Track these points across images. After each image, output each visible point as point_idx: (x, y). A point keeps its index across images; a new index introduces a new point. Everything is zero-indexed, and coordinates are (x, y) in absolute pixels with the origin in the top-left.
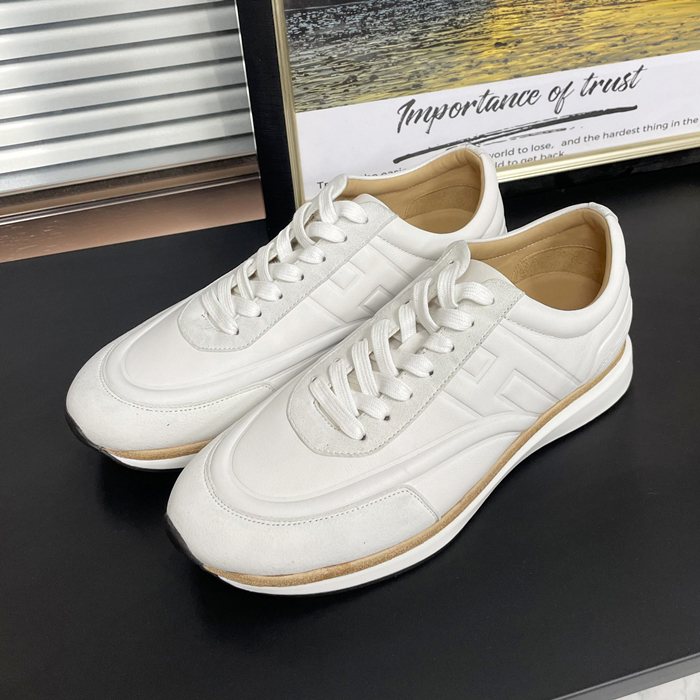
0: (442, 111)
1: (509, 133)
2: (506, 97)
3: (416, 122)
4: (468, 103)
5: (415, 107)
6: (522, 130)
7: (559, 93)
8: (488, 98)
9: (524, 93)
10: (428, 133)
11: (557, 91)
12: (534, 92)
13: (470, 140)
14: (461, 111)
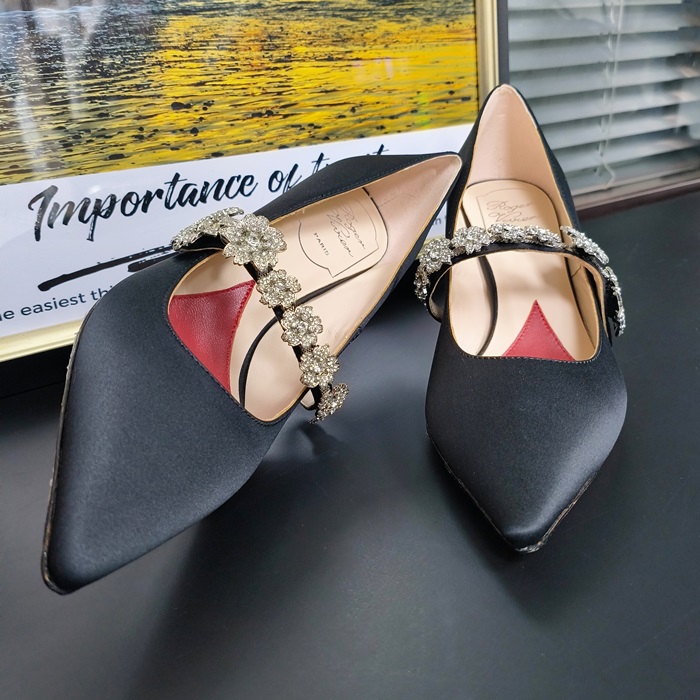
0: (107, 204)
2: (207, 184)
3: (65, 222)
4: (149, 193)
5: (60, 198)
7: (282, 179)
8: (179, 186)
9: (232, 179)
10: (92, 240)
11: (279, 176)
12: (246, 178)
13: (164, 249)
14: (141, 206)
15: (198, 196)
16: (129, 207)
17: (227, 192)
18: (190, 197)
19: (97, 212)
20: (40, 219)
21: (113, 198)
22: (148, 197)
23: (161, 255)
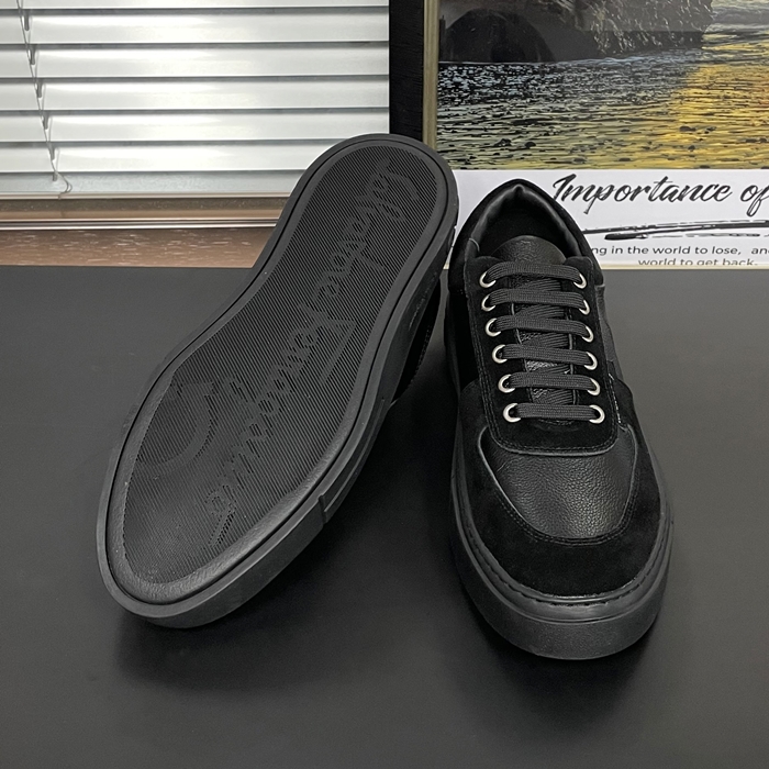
0: (606, 191)
1: (686, 228)
2: (687, 187)
3: (573, 199)
4: (639, 188)
5: (574, 183)
6: (703, 228)
7: (756, 193)
8: (665, 186)
9: (711, 186)
10: (587, 214)
11: (754, 190)
12: (724, 187)
13: (637, 229)
14: (630, 196)
15: (677, 195)
16: (621, 195)
17: (702, 196)
18: (671, 195)
19: (597, 196)
20: (558, 194)
21: (612, 187)
22: (638, 190)
23: (632, 232)
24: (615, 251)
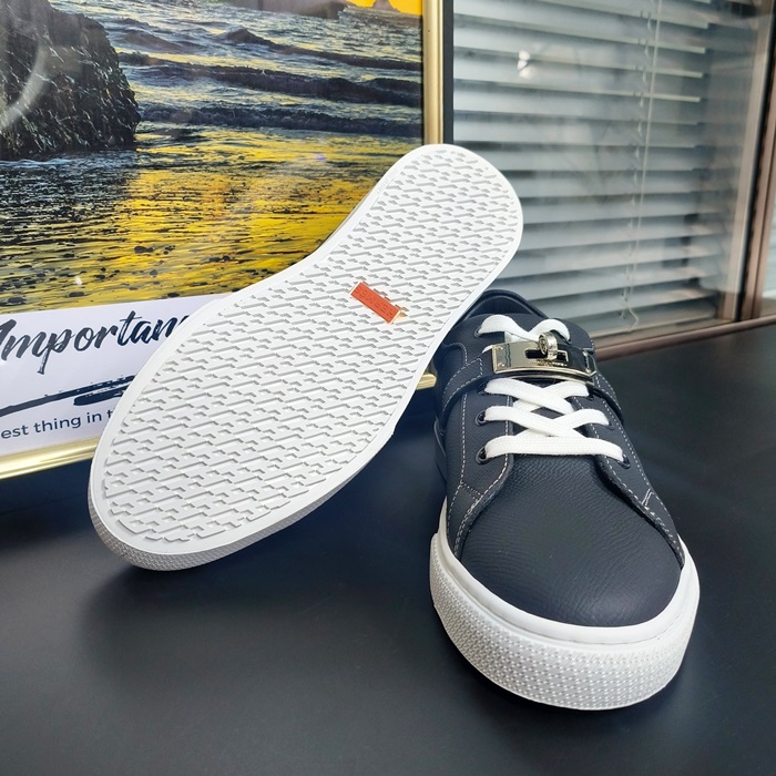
0: (62, 339)
2: (160, 322)
3: (19, 355)
4: (103, 329)
5: (16, 332)
8: (134, 323)
10: (43, 373)
13: (111, 384)
14: (94, 341)
15: (151, 334)
16: (83, 343)
18: (143, 334)
19: (51, 346)
21: (68, 333)
22: (103, 332)
23: (108, 389)
24: (92, 418)
